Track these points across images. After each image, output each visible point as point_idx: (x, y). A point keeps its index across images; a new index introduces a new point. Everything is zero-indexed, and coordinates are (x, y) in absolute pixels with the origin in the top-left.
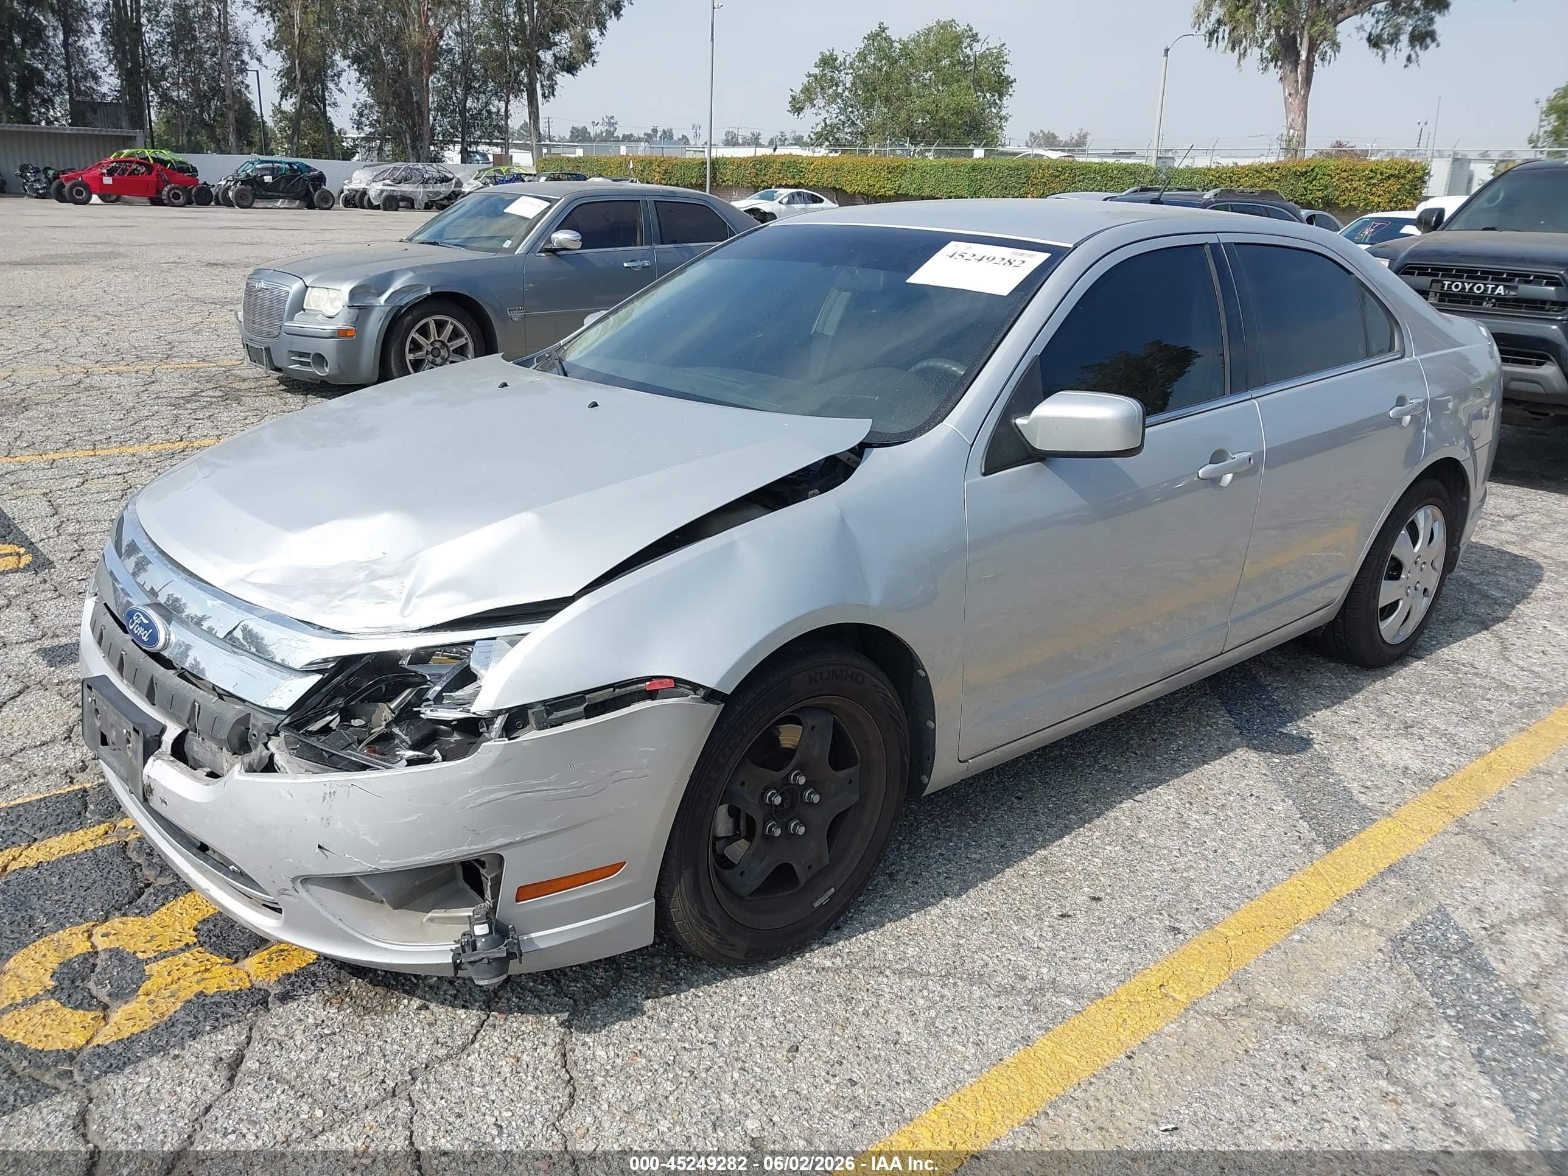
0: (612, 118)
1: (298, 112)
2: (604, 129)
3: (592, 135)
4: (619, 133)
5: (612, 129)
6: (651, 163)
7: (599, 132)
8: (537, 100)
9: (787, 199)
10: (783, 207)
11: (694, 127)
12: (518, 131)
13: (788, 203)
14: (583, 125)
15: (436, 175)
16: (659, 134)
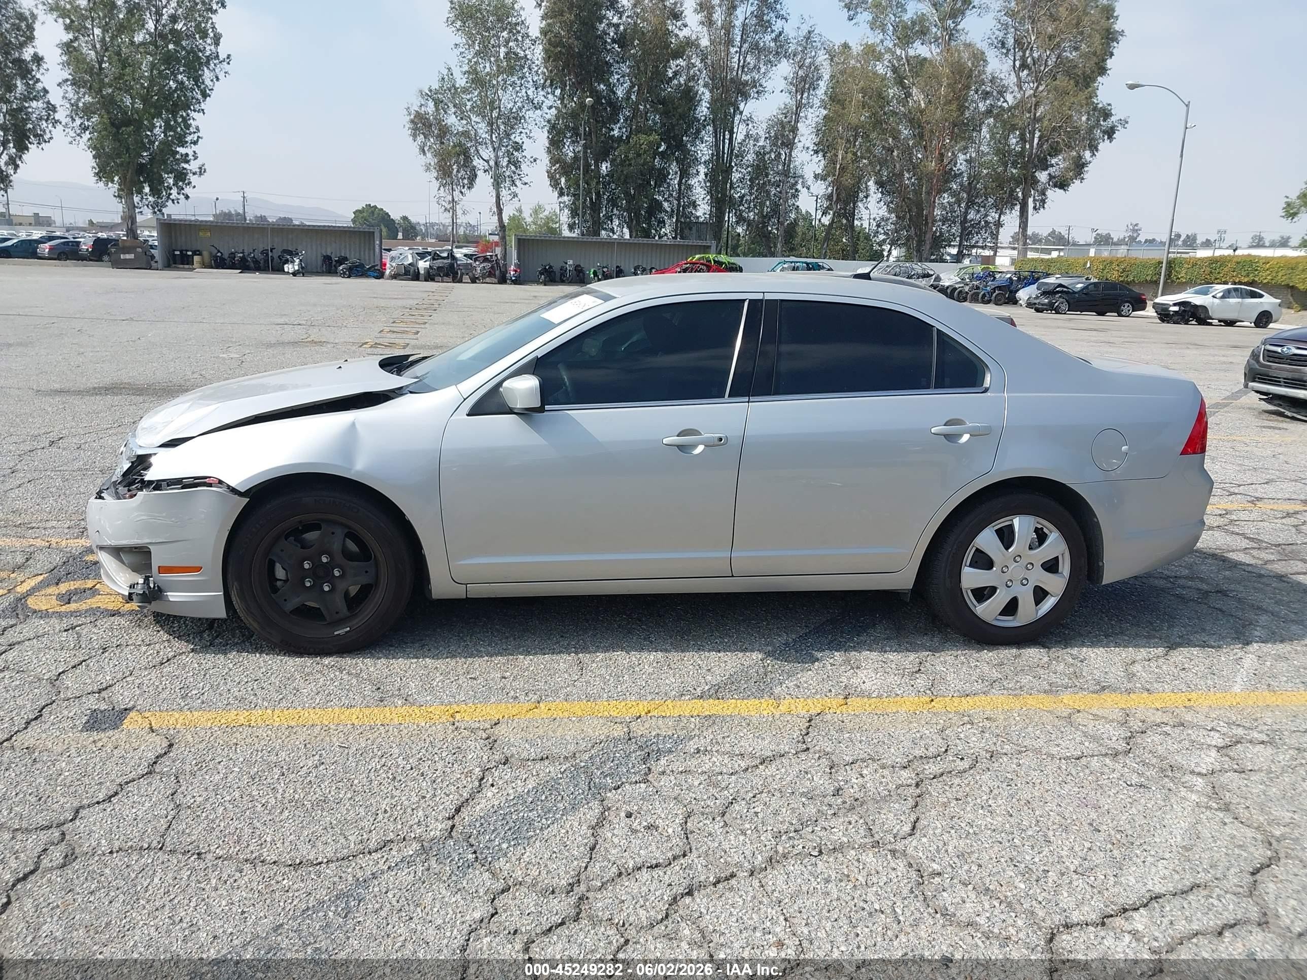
0: (1136, 225)
1: (831, 224)
2: (1127, 235)
3: (1115, 240)
4: (1141, 238)
5: (1135, 235)
6: (1111, 263)
7: (1122, 237)
8: (1027, 212)
9: (1221, 294)
10: (1217, 301)
11: (1219, 232)
12: (1046, 237)
13: (1223, 297)
14: (1107, 232)
15: (920, 272)
16: (1182, 239)
